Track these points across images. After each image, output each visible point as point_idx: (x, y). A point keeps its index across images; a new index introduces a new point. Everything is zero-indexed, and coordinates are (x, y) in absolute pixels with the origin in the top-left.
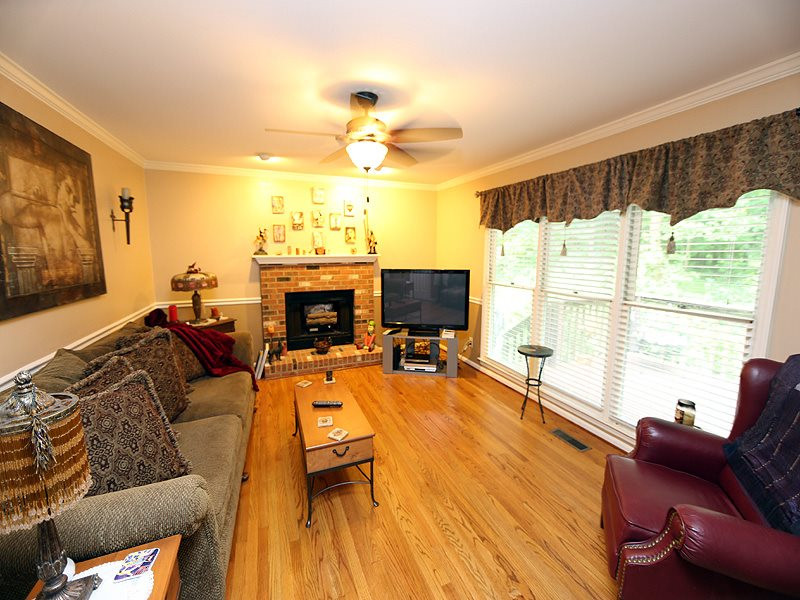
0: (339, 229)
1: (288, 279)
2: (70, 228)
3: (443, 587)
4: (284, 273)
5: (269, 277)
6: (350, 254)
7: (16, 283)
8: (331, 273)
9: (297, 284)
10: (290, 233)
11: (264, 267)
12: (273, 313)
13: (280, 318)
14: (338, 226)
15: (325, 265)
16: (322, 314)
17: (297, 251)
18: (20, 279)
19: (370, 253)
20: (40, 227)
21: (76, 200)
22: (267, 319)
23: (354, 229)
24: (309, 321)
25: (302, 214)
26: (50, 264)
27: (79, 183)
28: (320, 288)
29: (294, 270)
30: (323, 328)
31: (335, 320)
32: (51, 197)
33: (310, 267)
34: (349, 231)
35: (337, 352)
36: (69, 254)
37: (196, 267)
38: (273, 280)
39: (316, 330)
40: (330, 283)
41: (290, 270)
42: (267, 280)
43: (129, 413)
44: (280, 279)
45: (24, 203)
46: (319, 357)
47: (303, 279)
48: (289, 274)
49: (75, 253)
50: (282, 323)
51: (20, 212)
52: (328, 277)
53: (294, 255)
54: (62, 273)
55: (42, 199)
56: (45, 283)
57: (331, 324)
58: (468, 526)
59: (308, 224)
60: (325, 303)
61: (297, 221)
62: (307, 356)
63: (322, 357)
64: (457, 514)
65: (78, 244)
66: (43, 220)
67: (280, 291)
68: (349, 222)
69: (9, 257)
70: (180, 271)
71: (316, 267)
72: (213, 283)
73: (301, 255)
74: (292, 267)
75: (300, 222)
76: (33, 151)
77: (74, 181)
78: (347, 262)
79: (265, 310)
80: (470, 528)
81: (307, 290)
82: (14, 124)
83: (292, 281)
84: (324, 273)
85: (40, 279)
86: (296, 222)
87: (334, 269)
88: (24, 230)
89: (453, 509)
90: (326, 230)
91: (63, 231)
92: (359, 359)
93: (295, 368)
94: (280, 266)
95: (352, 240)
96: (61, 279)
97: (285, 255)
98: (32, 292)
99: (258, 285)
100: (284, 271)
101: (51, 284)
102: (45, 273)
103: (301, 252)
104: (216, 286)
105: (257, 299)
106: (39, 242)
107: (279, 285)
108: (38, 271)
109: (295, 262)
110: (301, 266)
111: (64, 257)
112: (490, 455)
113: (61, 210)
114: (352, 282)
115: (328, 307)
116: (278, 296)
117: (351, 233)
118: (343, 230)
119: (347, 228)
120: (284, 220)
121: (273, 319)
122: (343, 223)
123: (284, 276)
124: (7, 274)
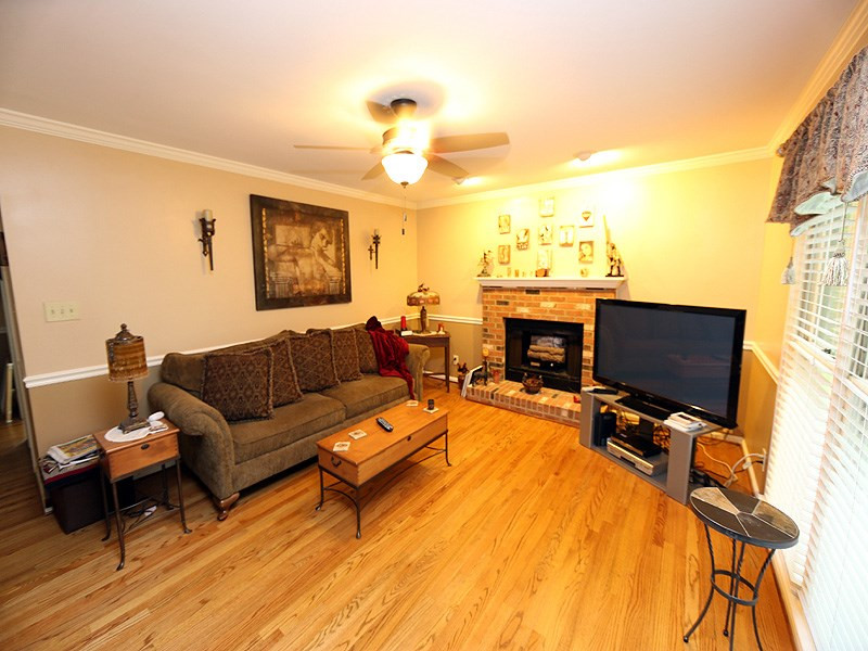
0: (571, 245)
1: (506, 303)
2: (321, 260)
3: (278, 630)
4: (503, 296)
5: (489, 299)
6: (579, 277)
7: (274, 292)
8: (553, 299)
9: (515, 310)
10: (515, 253)
11: (486, 289)
12: (491, 336)
13: (497, 343)
14: (569, 242)
15: (546, 290)
16: (548, 348)
17: (517, 275)
18: (277, 290)
19: (610, 275)
20: (295, 261)
21: (328, 243)
22: (485, 342)
23: (591, 243)
24: (530, 353)
25: (527, 232)
26: (300, 282)
27: (333, 232)
28: (538, 316)
29: (513, 294)
30: (545, 364)
31: (559, 358)
32: (306, 244)
33: (529, 291)
34: (583, 246)
35: (546, 397)
36: (318, 276)
37: (424, 287)
38: (493, 303)
39: (538, 365)
40: (551, 311)
41: (509, 294)
42: (487, 302)
43: (247, 369)
44: (499, 303)
45: (284, 248)
46: (525, 396)
47: (522, 305)
48: (508, 297)
49: (322, 276)
50: (499, 348)
51: (280, 254)
52: (551, 305)
53: (513, 277)
54: (309, 287)
55: (299, 245)
56: (295, 292)
57: (555, 363)
58: (366, 628)
59: (534, 241)
60: (555, 336)
61: (522, 240)
62: (513, 389)
63: (529, 397)
64: (378, 611)
65: (327, 269)
66: (297, 258)
67: (498, 315)
68: (586, 235)
69: (270, 278)
70: (412, 290)
71: (535, 291)
72: (436, 301)
73: (520, 278)
74: (512, 290)
75: (524, 241)
76: (294, 218)
77: (329, 232)
78: (575, 286)
79: (485, 333)
80: (362, 633)
81: (525, 317)
82: (281, 207)
83: (510, 306)
84: (545, 300)
85: (291, 290)
86: (520, 241)
87: (558, 295)
88: (283, 264)
89: (383, 603)
90: (555, 247)
91: (313, 262)
92: (565, 414)
93: (492, 398)
94: (500, 289)
95: (588, 258)
96: (307, 290)
97: (506, 278)
98: (284, 296)
99: (481, 306)
100: (503, 294)
101: (300, 293)
102: (296, 287)
103: (521, 274)
104: (438, 303)
105: (480, 321)
106: (293, 270)
107: (499, 309)
108: (291, 286)
109: (515, 285)
110: (520, 289)
111: (313, 277)
112: (520, 615)
113: (315, 251)
114: (580, 313)
115: (557, 341)
116: (496, 320)
117: (586, 249)
118: (577, 245)
119: (581, 243)
120: (510, 240)
121: (491, 343)
122: (576, 236)
123: (503, 299)
124: (268, 286)
